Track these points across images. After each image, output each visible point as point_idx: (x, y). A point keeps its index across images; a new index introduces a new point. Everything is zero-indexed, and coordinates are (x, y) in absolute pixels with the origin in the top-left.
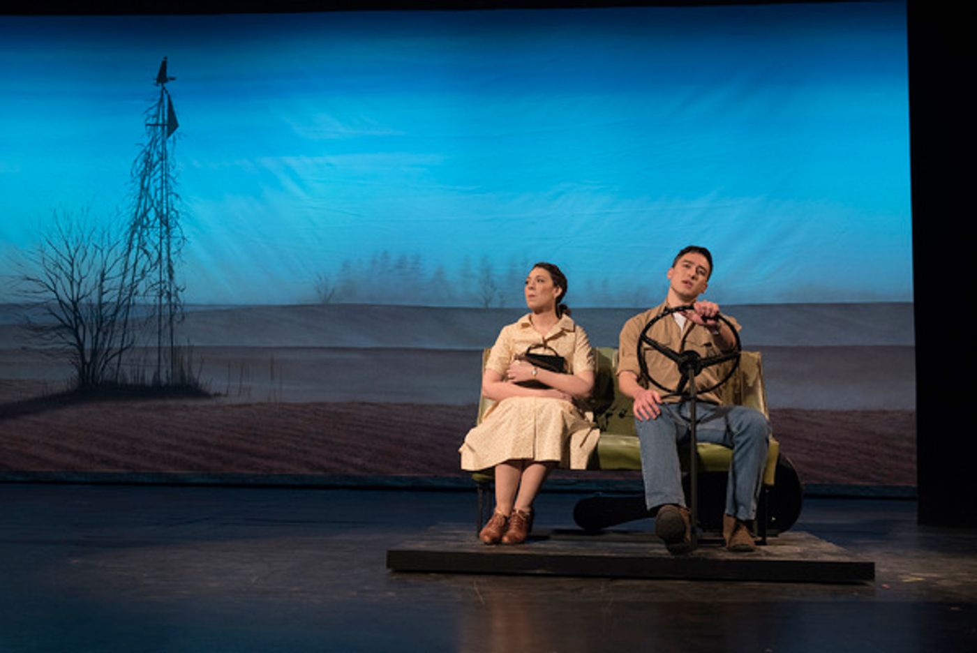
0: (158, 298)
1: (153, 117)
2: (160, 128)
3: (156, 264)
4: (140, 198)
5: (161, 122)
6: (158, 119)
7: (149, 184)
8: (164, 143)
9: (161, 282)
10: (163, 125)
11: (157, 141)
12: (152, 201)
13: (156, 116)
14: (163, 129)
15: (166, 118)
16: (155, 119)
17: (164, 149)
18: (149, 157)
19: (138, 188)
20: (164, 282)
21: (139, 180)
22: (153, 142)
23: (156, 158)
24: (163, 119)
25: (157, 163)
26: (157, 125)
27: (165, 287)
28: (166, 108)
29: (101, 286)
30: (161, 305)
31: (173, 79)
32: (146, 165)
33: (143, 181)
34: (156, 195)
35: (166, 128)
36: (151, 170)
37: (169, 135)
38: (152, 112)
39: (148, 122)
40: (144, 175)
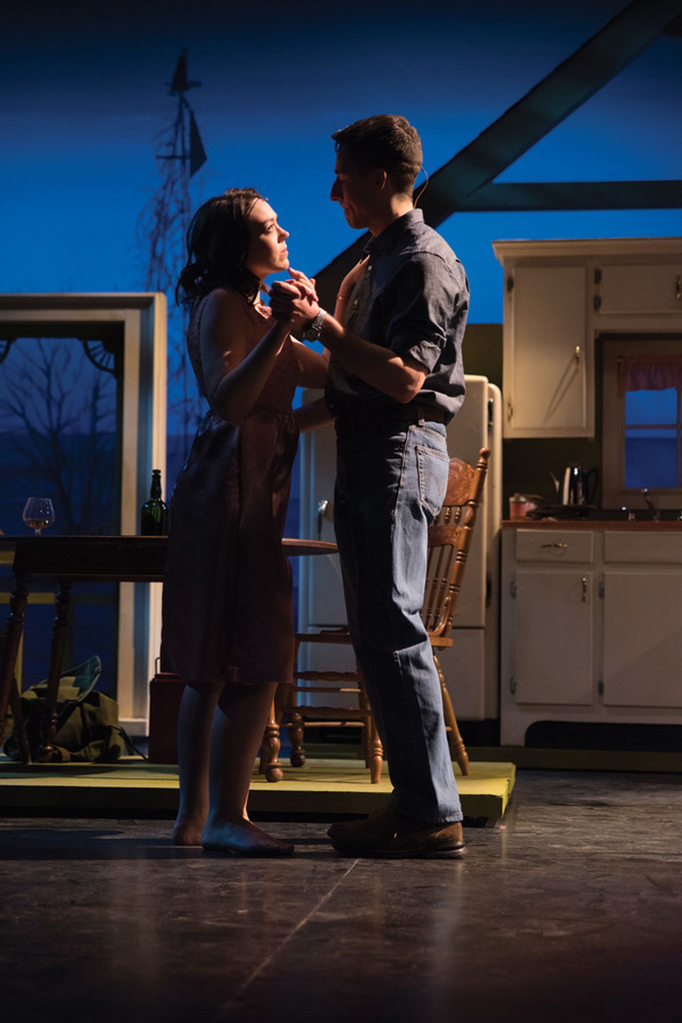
0: (182, 426)
1: (168, 144)
2: (178, 163)
3: (178, 374)
4: (151, 272)
5: (179, 152)
6: (175, 149)
7: (164, 250)
8: (185, 186)
9: (186, 401)
10: (183, 158)
11: (173, 184)
12: (170, 277)
13: (172, 144)
14: (183, 163)
15: (188, 146)
16: (171, 148)
17: (186, 194)
18: (163, 208)
19: (147, 255)
20: (191, 400)
21: (148, 244)
22: (170, 182)
23: (173, 209)
24: (184, 149)
25: (175, 217)
26: (173, 157)
27: (193, 409)
28: (187, 132)
29: (94, 408)
30: (186, 436)
31: (197, 84)
32: (159, 222)
33: (154, 244)
34: (175, 267)
35: (188, 162)
36: (166, 228)
37: (192, 172)
38: (167, 137)
39: (161, 153)
40: (156, 237)
